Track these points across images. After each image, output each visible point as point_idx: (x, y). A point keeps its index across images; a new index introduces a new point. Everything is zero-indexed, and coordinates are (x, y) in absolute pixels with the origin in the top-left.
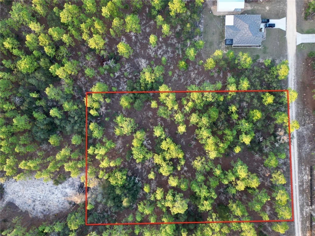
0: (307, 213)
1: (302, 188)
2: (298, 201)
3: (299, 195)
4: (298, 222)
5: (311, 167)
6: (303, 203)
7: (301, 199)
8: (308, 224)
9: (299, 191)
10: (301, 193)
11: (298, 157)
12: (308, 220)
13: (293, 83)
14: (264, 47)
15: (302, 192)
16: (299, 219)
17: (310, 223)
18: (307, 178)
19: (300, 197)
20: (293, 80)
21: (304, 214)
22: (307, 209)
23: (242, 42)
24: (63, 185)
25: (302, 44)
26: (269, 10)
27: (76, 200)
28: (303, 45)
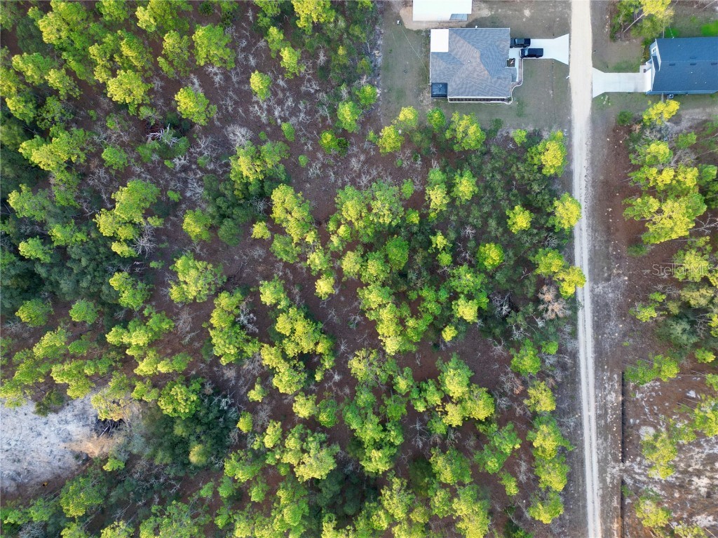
0: (613, 478)
1: (603, 421)
2: (594, 450)
3: (597, 437)
4: (593, 498)
5: (623, 373)
6: (606, 455)
7: (601, 447)
8: (615, 503)
9: (598, 428)
10: (600, 433)
11: (595, 352)
12: (616, 494)
13: (584, 184)
14: (518, 101)
15: (603, 431)
16: (596, 491)
17: (619, 499)
18: (614, 398)
19: (600, 441)
20: (583, 178)
21: (608, 480)
22: (615, 470)
23: (467, 90)
24: (60, 414)
25: (604, 95)
26: (532, 18)
27: (91, 450)
28: (607, 97)
